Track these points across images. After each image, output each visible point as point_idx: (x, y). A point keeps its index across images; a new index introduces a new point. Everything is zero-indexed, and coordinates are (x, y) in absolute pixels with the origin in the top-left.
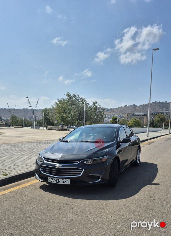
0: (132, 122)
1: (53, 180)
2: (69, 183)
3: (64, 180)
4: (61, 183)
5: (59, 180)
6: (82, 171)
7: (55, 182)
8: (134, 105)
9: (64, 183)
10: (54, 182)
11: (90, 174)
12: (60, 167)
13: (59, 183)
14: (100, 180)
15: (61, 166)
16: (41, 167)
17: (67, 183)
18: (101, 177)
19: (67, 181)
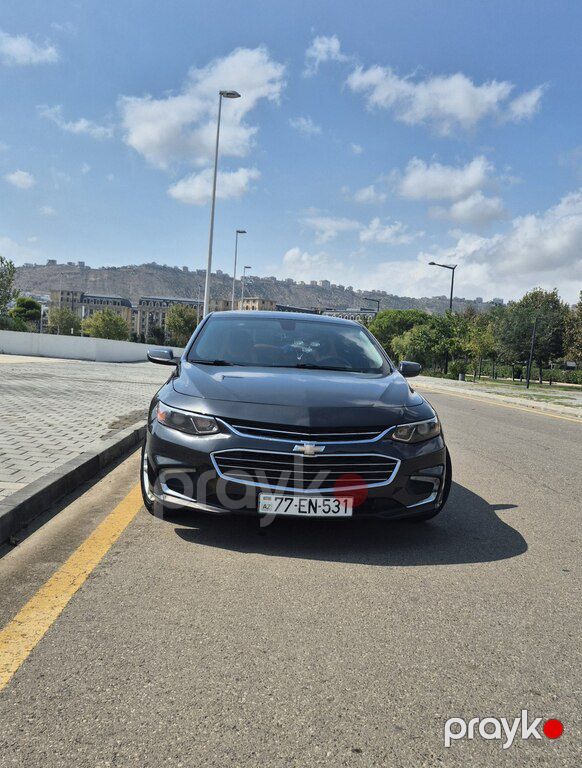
0: (99, 323)
1: (285, 504)
2: (350, 513)
3: (332, 502)
4: (320, 513)
5: (310, 503)
6: (393, 468)
7: (293, 511)
8: (81, 264)
9: (331, 514)
10: (288, 513)
11: (412, 478)
12: (316, 453)
13: (312, 514)
14: (432, 498)
15: (322, 449)
16: (215, 455)
17: (341, 513)
18: (436, 487)
19: (342, 507)
